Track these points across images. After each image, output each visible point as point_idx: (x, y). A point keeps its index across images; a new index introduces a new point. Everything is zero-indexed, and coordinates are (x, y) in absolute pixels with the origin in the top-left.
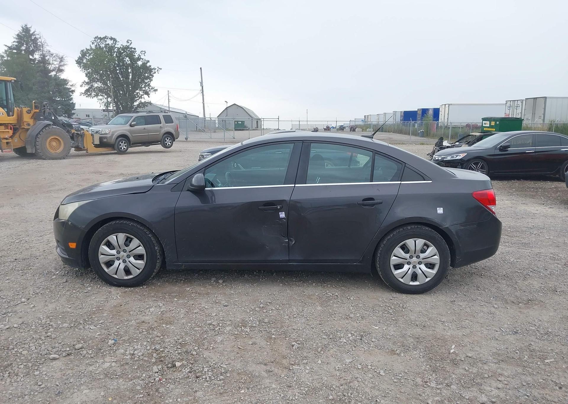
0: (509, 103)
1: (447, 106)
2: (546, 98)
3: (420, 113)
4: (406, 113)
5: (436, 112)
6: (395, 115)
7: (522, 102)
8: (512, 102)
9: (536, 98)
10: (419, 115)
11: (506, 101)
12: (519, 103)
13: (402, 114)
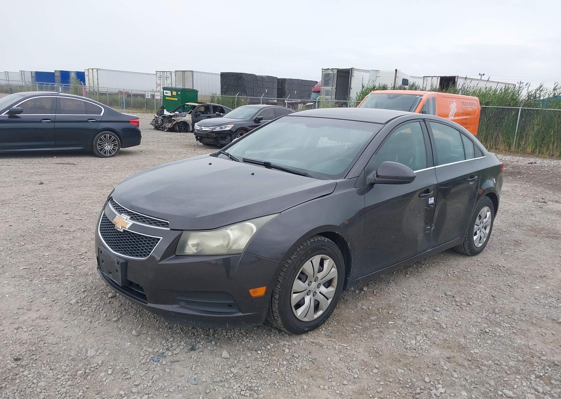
0: (159, 74)
1: (95, 70)
2: (192, 71)
3: (58, 75)
4: (37, 73)
5: (81, 76)
6: (23, 76)
7: (171, 74)
8: (161, 72)
9: (185, 71)
10: (58, 77)
11: (156, 71)
12: (168, 74)
13: (34, 75)
